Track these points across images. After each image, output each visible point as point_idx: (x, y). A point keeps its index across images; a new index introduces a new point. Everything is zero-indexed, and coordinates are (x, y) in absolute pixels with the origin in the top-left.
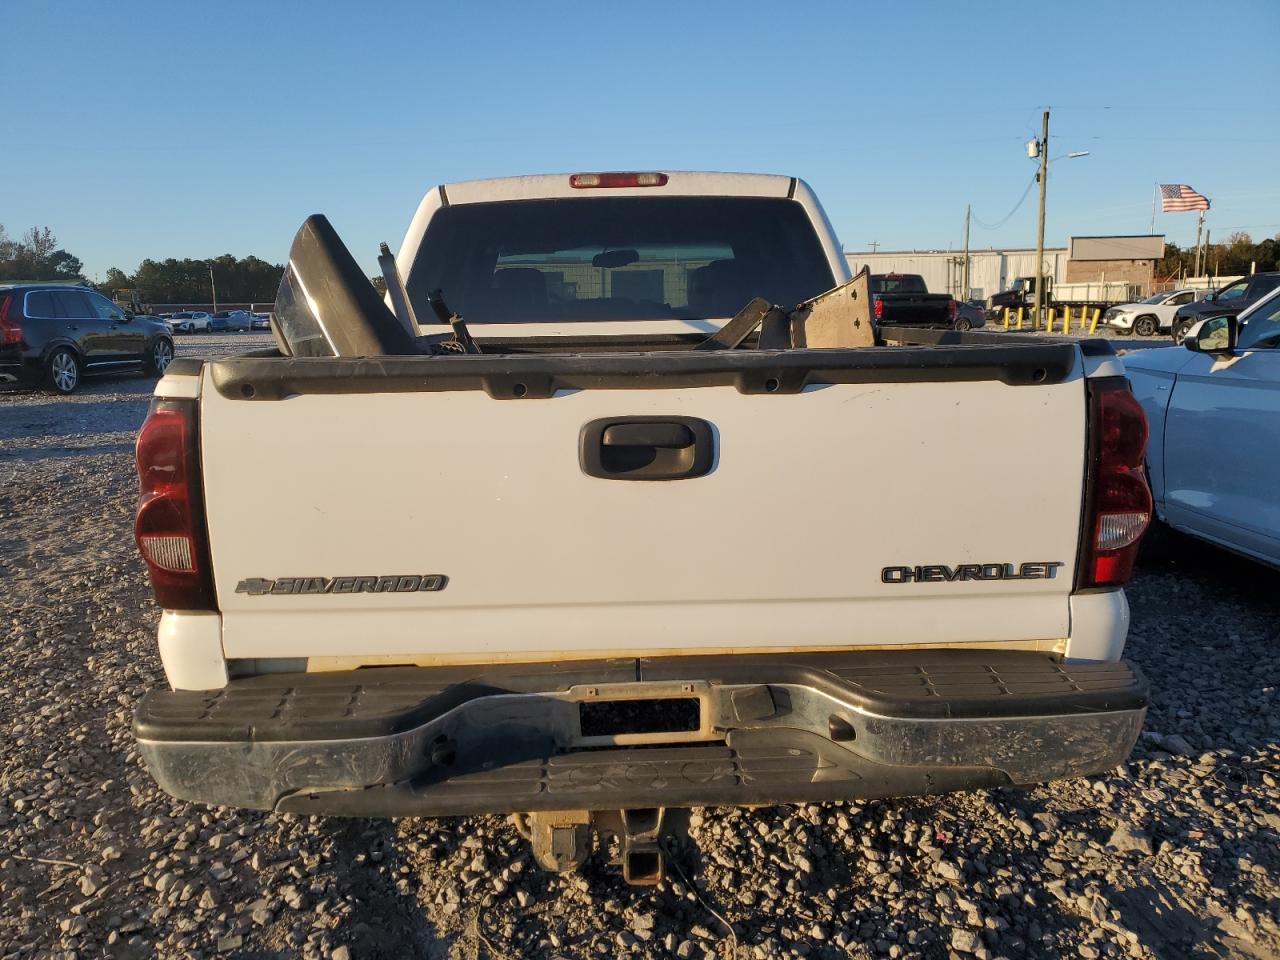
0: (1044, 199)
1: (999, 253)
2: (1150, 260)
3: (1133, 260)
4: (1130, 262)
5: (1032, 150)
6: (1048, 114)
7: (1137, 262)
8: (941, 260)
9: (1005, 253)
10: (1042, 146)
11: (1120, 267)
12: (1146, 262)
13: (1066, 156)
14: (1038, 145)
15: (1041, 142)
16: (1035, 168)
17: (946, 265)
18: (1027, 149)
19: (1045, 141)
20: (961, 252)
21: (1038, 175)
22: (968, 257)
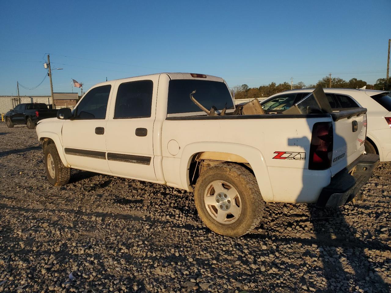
0: (51, 81)
1: (30, 97)
2: (75, 100)
3: (70, 100)
4: (69, 100)
5: (46, 66)
6: (49, 56)
7: (71, 100)
8: (9, 99)
9: (32, 97)
10: (49, 65)
11: (67, 102)
12: (74, 100)
13: (57, 69)
14: (47, 64)
15: (48, 64)
16: (47, 72)
17: (12, 101)
18: (44, 66)
19: (49, 64)
20: (17, 96)
21: (48, 74)
22: (19, 98)
